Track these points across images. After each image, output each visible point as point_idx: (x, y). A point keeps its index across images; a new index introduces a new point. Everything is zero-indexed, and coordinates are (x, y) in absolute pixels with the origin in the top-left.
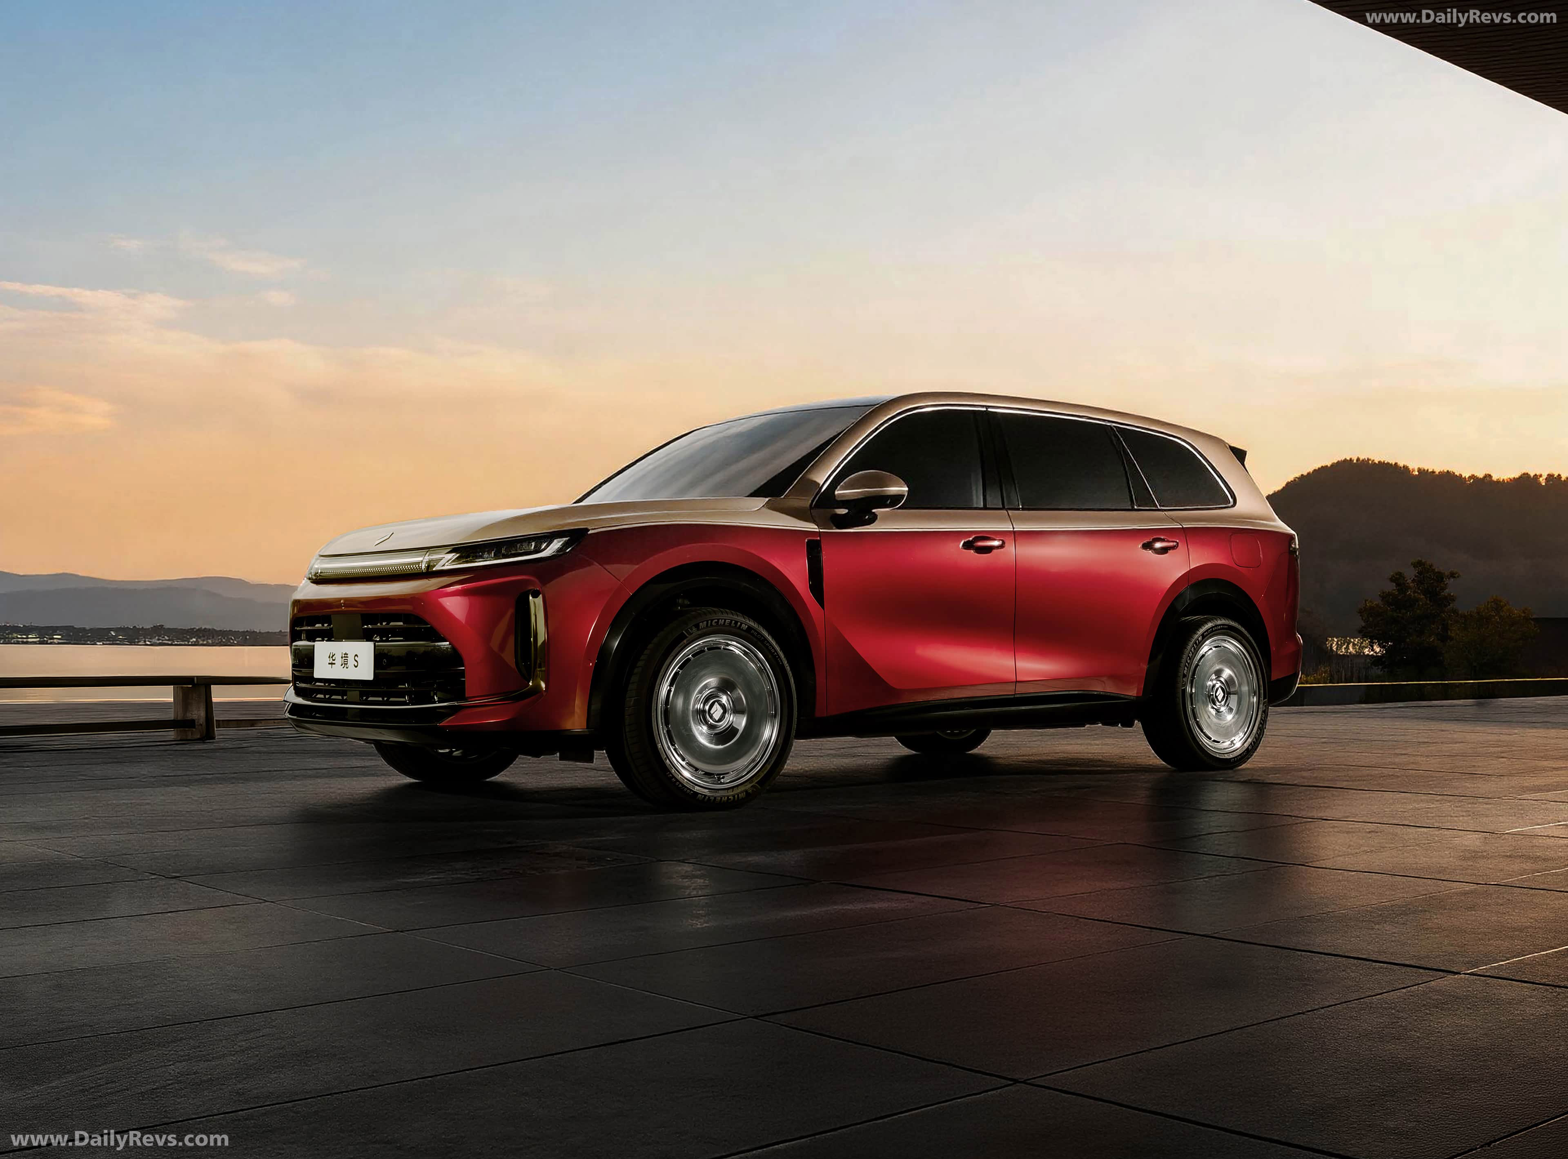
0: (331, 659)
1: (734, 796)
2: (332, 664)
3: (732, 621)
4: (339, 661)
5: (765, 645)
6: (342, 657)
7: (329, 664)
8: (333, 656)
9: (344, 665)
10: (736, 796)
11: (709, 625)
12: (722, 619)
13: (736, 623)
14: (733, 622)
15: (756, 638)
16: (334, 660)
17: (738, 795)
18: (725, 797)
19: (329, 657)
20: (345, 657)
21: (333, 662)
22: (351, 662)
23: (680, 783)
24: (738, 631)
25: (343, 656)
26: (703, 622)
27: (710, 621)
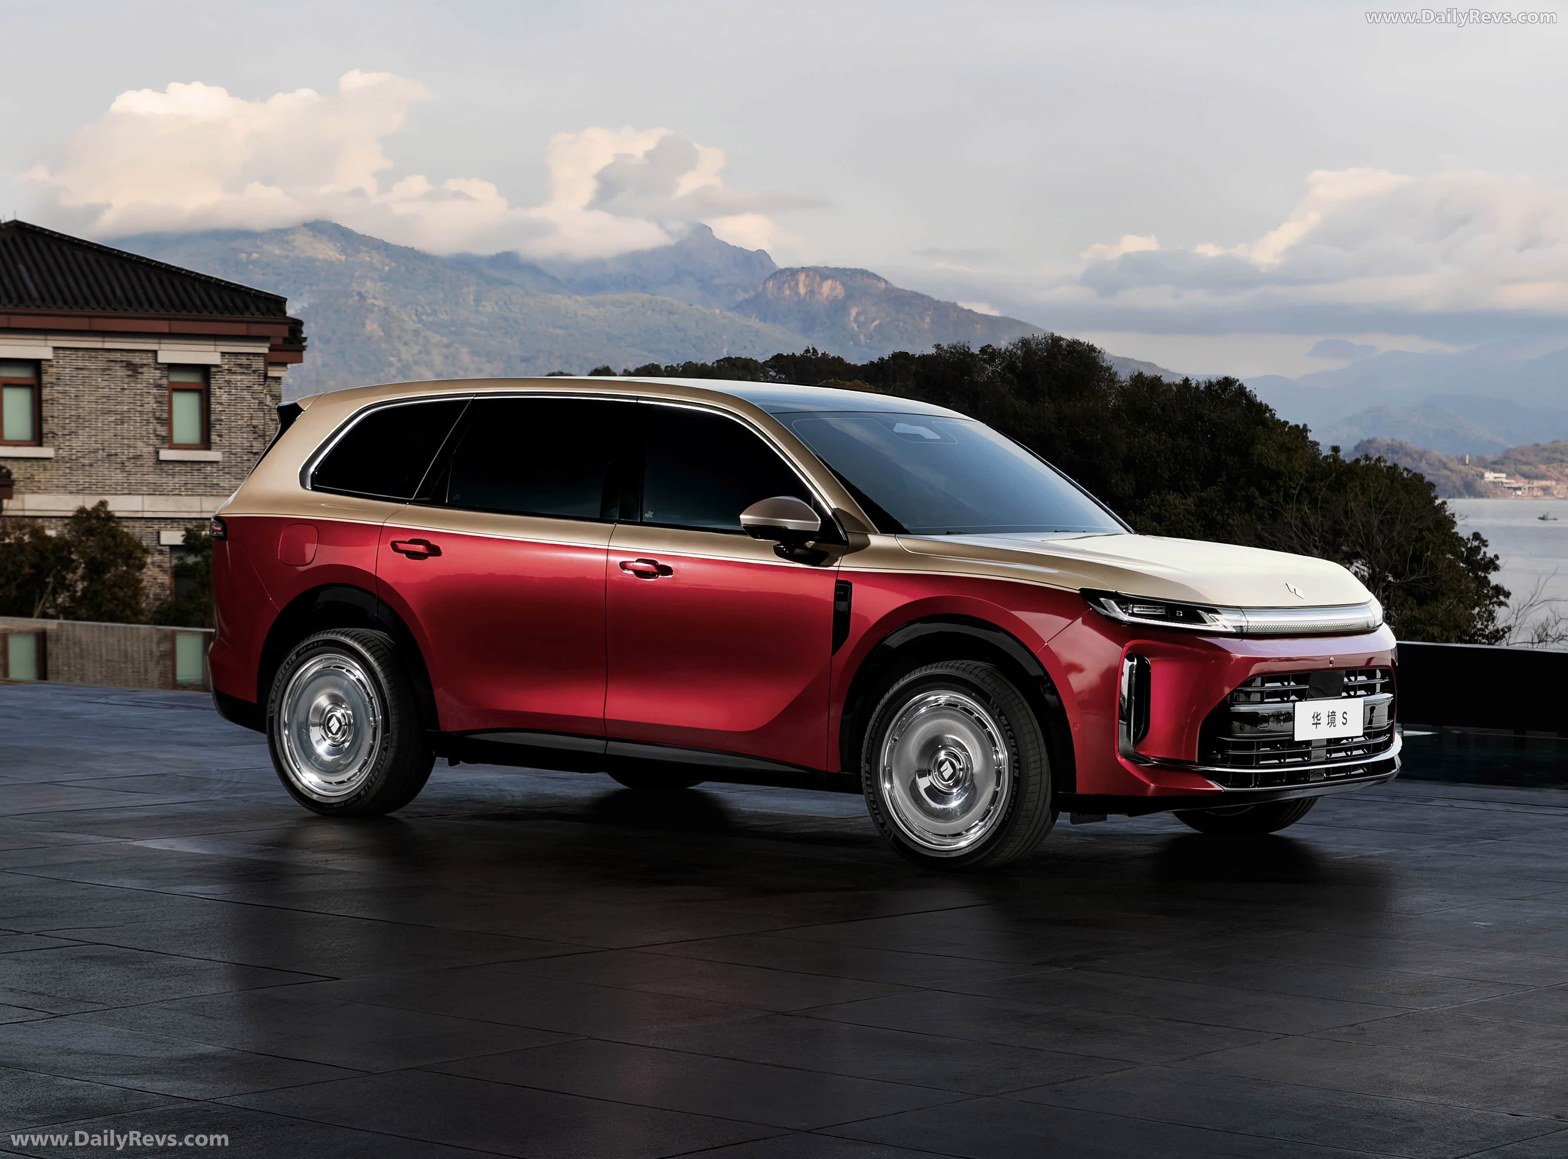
0: (1316, 719)
2: (1316, 724)
4: (1324, 720)
6: (1329, 716)
7: (1313, 724)
8: (1318, 716)
9: (1330, 724)
16: (1319, 720)
19: (1313, 717)
20: (1332, 715)
21: (1318, 722)
22: (1339, 719)
25: (1330, 714)
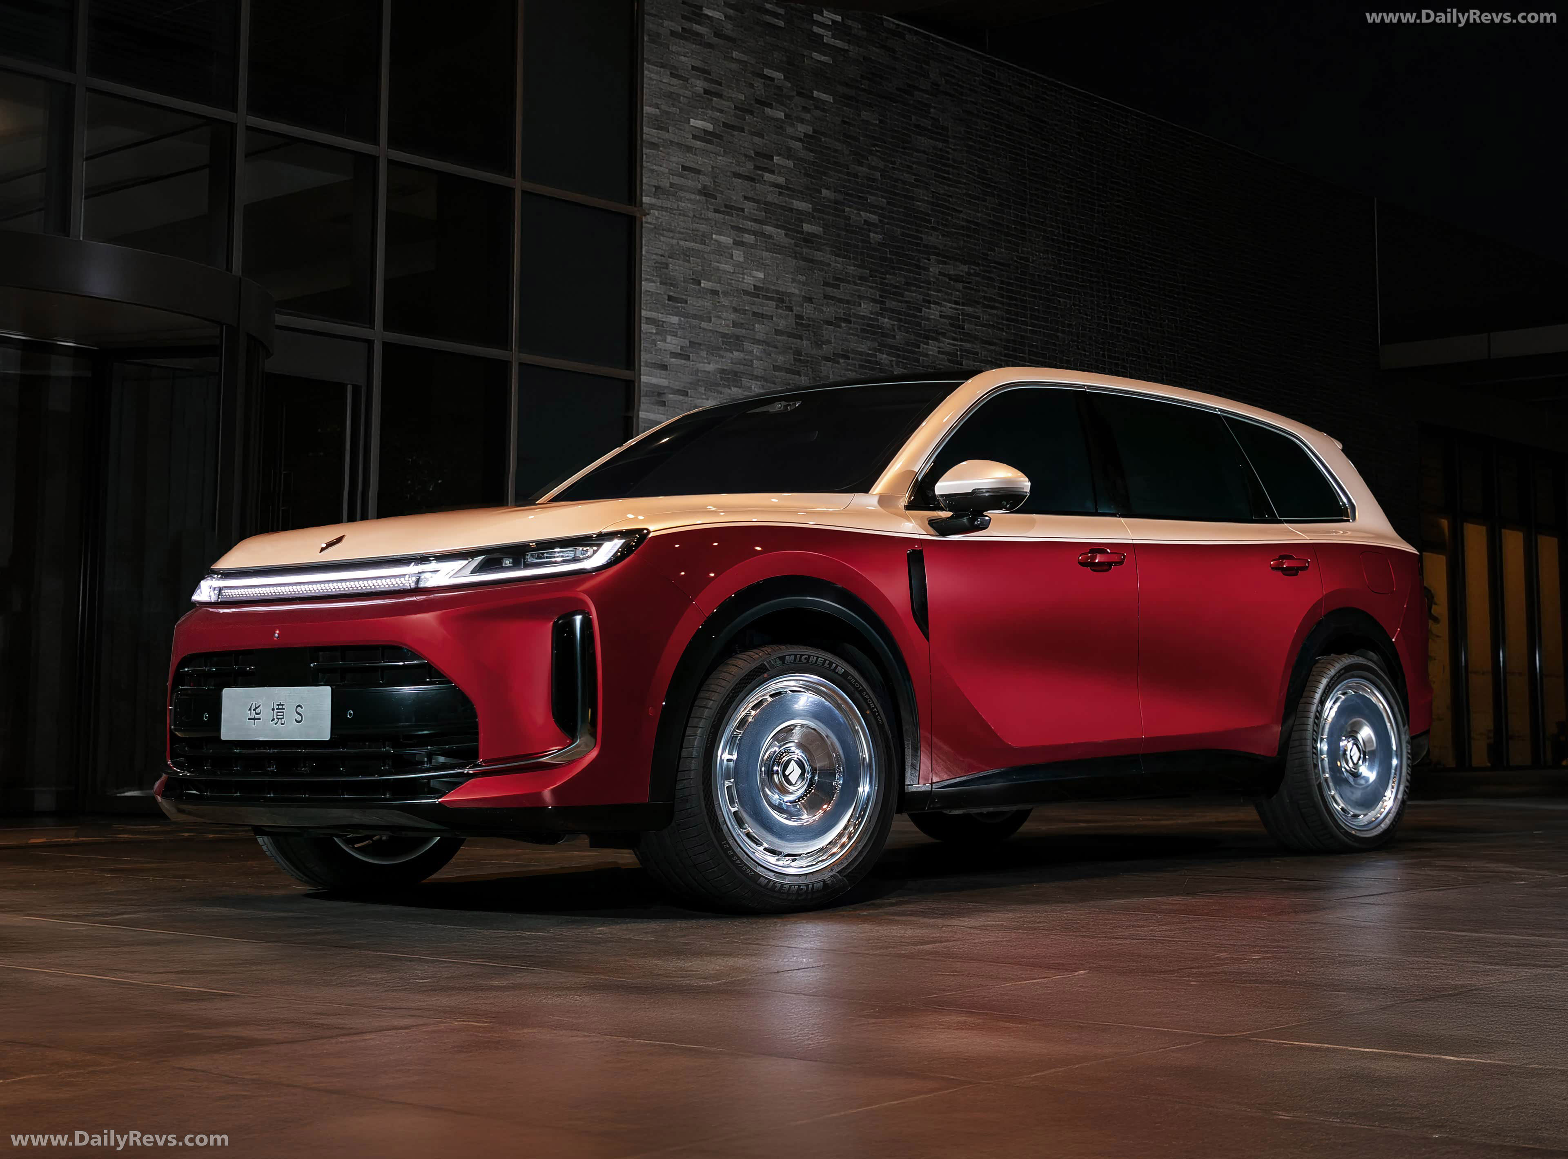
1: (807, 886)
3: (825, 660)
5: (863, 696)
8: (256, 708)
9: (276, 720)
10: (811, 886)
11: (798, 660)
12: (814, 656)
13: (831, 664)
14: (827, 662)
15: (853, 685)
17: (813, 885)
18: (795, 885)
21: (257, 716)
23: (739, 858)
24: (832, 674)
26: (790, 655)
27: (798, 656)
